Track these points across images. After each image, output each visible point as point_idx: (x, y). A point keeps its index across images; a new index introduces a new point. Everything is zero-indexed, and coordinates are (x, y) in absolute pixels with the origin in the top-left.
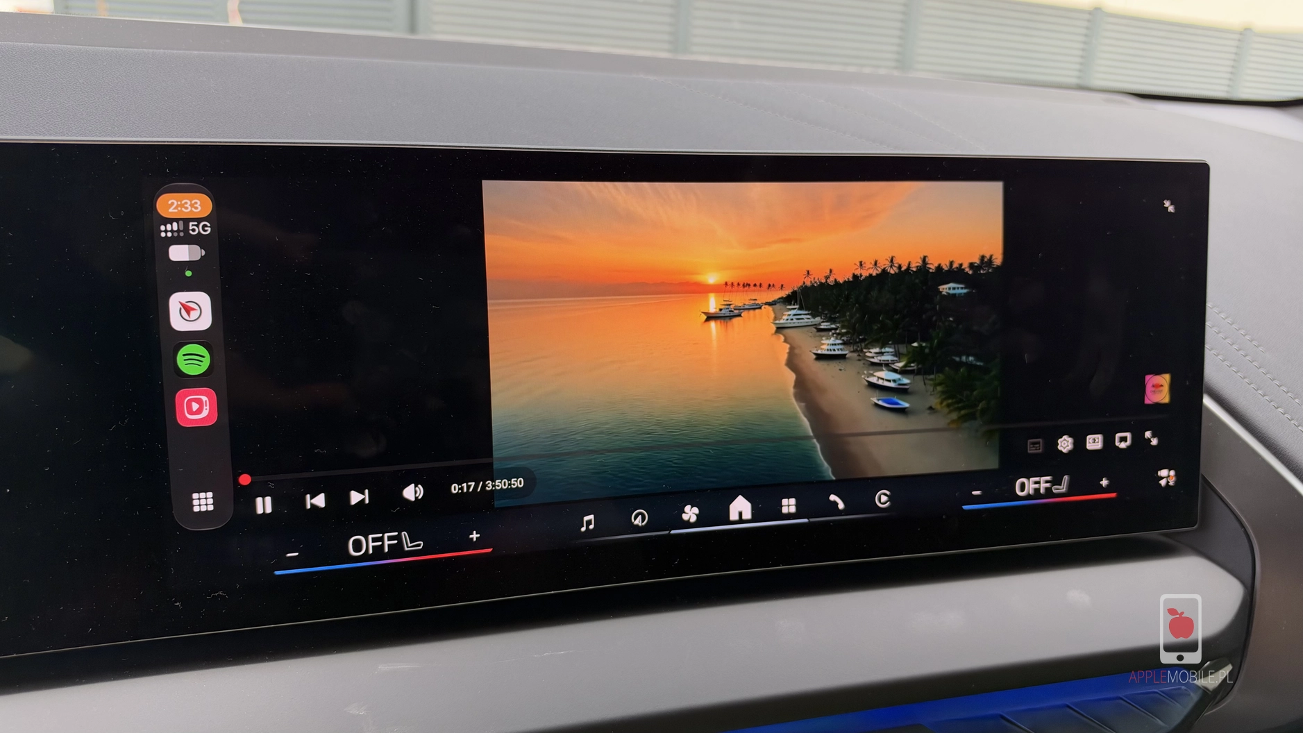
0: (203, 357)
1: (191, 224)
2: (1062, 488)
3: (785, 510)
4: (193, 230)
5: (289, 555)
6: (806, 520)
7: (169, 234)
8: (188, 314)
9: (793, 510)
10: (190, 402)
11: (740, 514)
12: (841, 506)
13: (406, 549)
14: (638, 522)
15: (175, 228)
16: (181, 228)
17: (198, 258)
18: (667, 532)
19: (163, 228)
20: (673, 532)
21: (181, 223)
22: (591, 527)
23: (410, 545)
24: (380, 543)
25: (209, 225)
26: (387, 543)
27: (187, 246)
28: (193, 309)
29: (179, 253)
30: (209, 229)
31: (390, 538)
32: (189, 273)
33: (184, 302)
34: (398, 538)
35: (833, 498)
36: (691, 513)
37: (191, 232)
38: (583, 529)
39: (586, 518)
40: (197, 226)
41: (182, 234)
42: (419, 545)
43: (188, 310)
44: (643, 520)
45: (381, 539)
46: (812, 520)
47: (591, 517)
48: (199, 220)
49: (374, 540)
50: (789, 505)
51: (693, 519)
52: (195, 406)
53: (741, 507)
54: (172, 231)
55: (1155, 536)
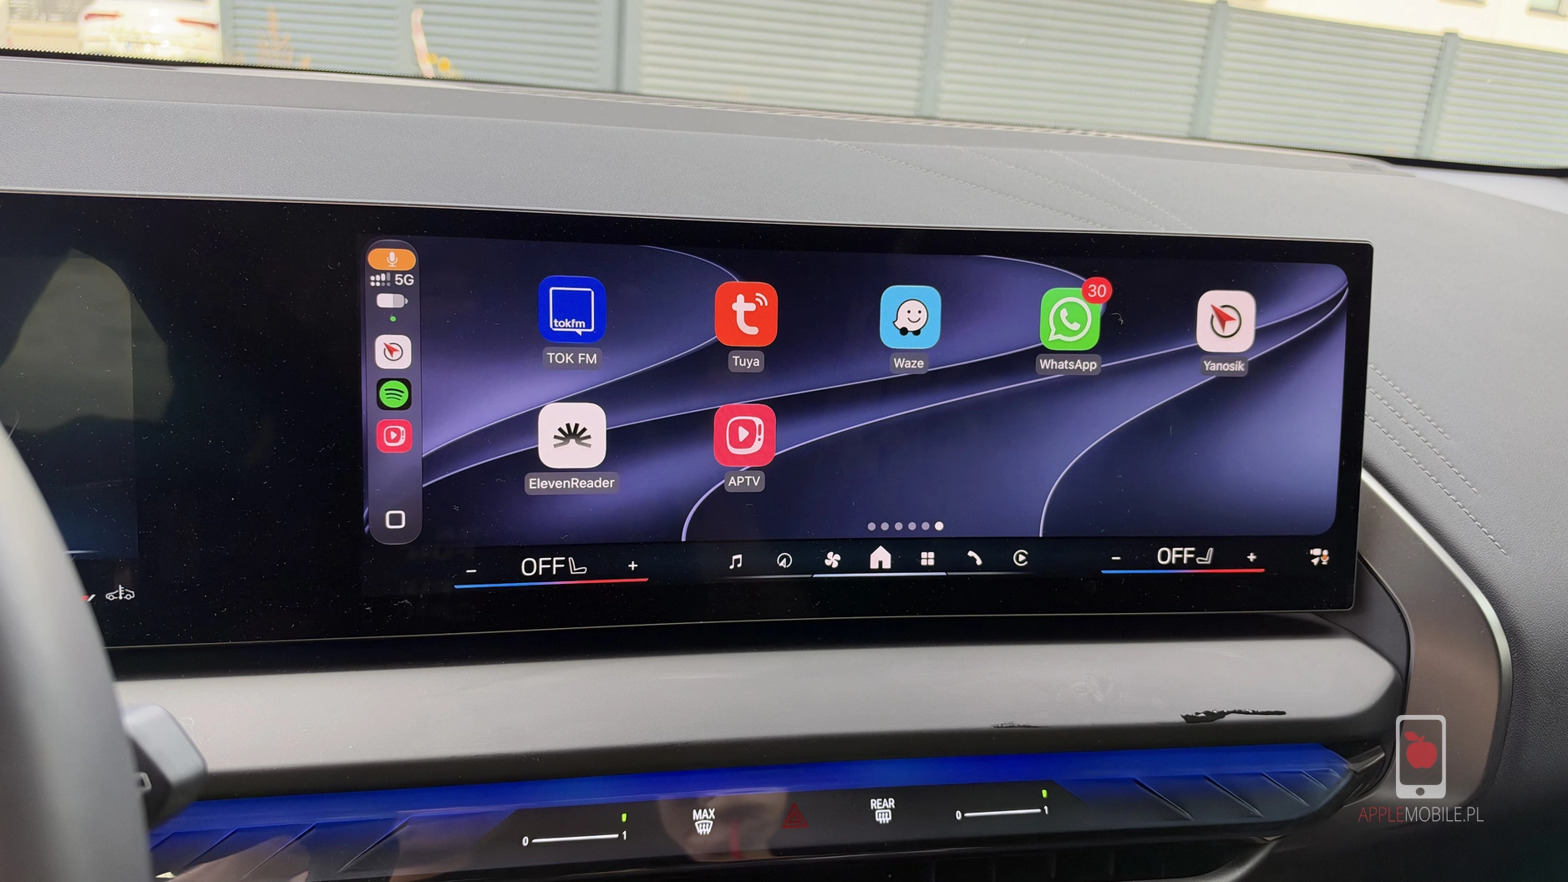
0: (403, 392)
1: (397, 275)
2: (1208, 560)
3: (924, 563)
4: (399, 281)
5: (468, 571)
6: (944, 574)
7: (378, 284)
8: (391, 353)
9: (931, 562)
10: (390, 430)
11: (880, 563)
12: (979, 562)
13: (572, 573)
14: (783, 564)
15: (383, 279)
16: (389, 279)
17: (402, 306)
18: (810, 576)
19: (372, 278)
20: (815, 576)
21: (389, 274)
22: (739, 565)
23: (575, 569)
24: (549, 566)
25: (412, 277)
26: (555, 566)
27: (392, 295)
28: (396, 350)
29: (385, 301)
30: (413, 281)
31: (558, 562)
32: (393, 319)
33: (388, 344)
34: (566, 562)
35: (971, 554)
36: (833, 559)
37: (397, 283)
38: (732, 567)
39: (735, 557)
40: (402, 278)
41: (389, 284)
42: (583, 570)
43: (391, 351)
44: (787, 563)
45: (551, 563)
46: (949, 574)
47: (740, 556)
48: (404, 273)
49: (544, 563)
50: (928, 558)
51: (835, 565)
52: (393, 435)
53: (881, 557)
54: (381, 281)
55: (1308, 615)
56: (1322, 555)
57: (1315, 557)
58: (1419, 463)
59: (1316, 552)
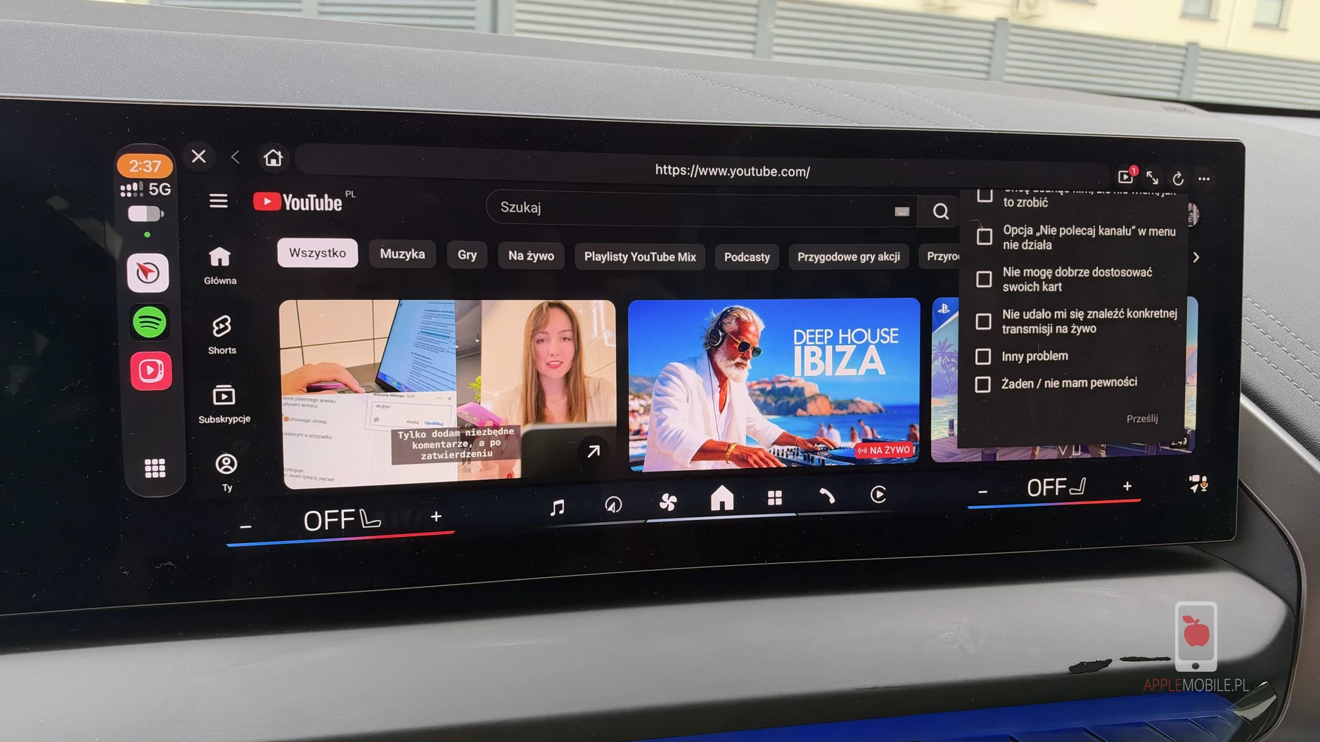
0: (160, 320)
1: (151, 184)
2: (1081, 491)
3: (771, 502)
4: (154, 191)
5: (241, 527)
6: (794, 514)
7: (129, 195)
8: (146, 276)
9: (779, 502)
10: (146, 364)
11: (722, 504)
12: (832, 500)
13: (364, 527)
14: (611, 508)
15: (135, 188)
16: (141, 189)
17: (156, 219)
18: (643, 521)
19: (123, 188)
20: (649, 521)
21: (141, 183)
22: (561, 512)
23: (367, 523)
24: (337, 520)
25: (169, 186)
26: (343, 519)
27: (146, 207)
28: (151, 271)
29: (138, 214)
30: (169, 190)
31: (347, 515)
32: (147, 235)
33: (142, 263)
34: (356, 515)
35: (823, 491)
36: (669, 502)
37: (151, 193)
38: (553, 514)
39: (556, 503)
40: (158, 187)
41: (142, 195)
42: (378, 523)
43: (146, 272)
44: (617, 507)
45: (338, 516)
46: (799, 514)
47: (562, 502)
48: (159, 181)
49: (330, 516)
50: (775, 497)
51: (671, 508)
52: (150, 370)
53: (723, 497)
54: (132, 191)
55: (1183, 548)
56: (1201, 481)
57: (1194, 484)
58: (1292, 381)
59: (1195, 478)
